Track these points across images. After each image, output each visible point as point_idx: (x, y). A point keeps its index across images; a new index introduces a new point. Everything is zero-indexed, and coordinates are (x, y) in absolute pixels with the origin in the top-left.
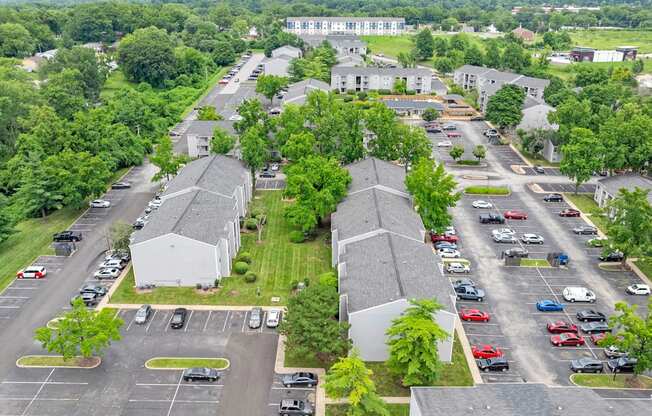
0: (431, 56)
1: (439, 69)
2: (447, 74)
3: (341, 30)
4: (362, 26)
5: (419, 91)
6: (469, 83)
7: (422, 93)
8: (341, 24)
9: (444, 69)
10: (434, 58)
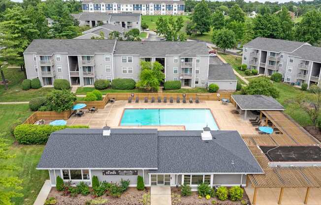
0: (208, 30)
1: (218, 44)
2: (229, 50)
3: (129, 11)
4: (148, 8)
5: (187, 82)
6: (267, 66)
7: (193, 85)
8: (129, 6)
9: (224, 43)
10: (211, 33)
